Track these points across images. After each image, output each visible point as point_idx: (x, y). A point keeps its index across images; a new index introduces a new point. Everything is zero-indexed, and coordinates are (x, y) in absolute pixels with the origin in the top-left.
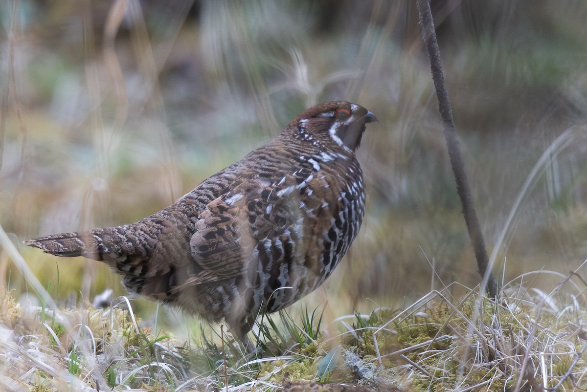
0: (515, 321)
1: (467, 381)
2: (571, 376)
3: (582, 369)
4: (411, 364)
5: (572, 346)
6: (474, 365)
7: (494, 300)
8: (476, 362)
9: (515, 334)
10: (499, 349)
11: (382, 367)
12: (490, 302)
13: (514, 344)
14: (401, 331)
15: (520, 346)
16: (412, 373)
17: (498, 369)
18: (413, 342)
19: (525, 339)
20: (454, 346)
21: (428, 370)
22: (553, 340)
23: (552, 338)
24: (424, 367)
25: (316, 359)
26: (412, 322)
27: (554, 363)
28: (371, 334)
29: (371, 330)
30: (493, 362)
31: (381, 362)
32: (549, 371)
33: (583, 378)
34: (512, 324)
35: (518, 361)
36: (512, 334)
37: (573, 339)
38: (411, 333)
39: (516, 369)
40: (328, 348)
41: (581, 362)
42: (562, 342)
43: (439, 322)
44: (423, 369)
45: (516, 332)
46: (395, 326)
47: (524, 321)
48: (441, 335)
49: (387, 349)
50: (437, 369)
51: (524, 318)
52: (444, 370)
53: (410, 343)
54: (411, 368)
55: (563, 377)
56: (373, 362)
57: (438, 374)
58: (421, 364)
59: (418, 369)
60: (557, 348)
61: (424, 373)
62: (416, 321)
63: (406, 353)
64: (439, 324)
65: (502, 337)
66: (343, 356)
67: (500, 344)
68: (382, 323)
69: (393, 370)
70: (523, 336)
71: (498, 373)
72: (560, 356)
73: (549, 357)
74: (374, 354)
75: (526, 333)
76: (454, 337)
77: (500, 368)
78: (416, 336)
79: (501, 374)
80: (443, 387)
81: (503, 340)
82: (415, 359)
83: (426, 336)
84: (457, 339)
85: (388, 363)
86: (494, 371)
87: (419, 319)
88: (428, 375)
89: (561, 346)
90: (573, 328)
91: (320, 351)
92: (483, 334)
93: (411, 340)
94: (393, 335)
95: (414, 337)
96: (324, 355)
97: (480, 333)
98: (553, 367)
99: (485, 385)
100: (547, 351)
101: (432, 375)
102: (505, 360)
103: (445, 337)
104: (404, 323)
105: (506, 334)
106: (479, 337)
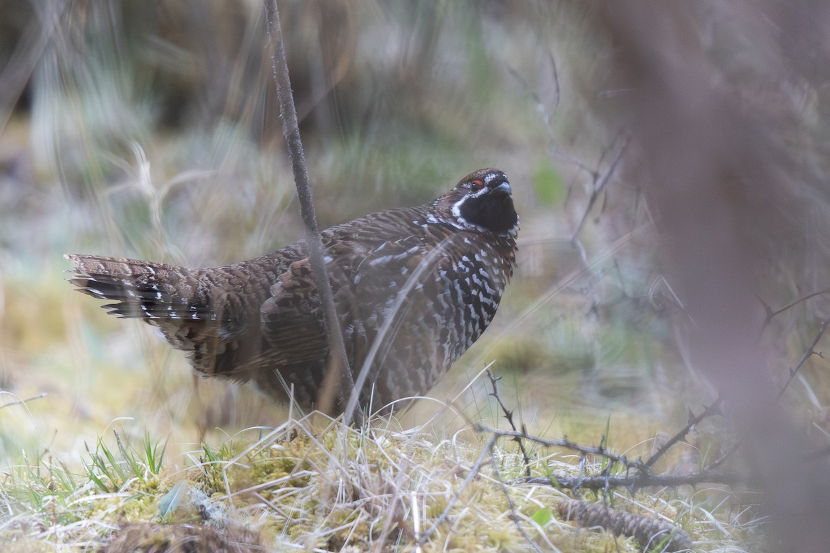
0: (383, 456)
1: (328, 524)
2: (446, 519)
3: (459, 511)
4: (266, 503)
5: (448, 486)
6: (336, 505)
7: (360, 432)
8: (339, 502)
9: (383, 471)
10: (364, 487)
11: (233, 507)
12: (355, 434)
13: (382, 482)
14: (255, 466)
15: (389, 484)
16: (266, 513)
17: (363, 510)
18: (268, 478)
19: (394, 476)
20: (314, 483)
21: (284, 511)
22: (426, 478)
23: (426, 476)
24: (279, 507)
25: (157, 496)
26: (267, 456)
27: (427, 504)
28: (221, 469)
29: (221, 464)
30: (357, 503)
31: (231, 500)
32: (421, 513)
33: (461, 521)
34: (380, 460)
35: (386, 501)
36: (379, 471)
37: (450, 477)
38: (265, 468)
39: (384, 511)
40: (171, 484)
41: (459, 503)
42: (437, 480)
43: (297, 457)
44: (278, 509)
45: (384, 468)
46: (248, 460)
47: (393, 456)
48: (298, 470)
49: (238, 486)
50: (294, 509)
51: (394, 453)
52: (302, 511)
53: (264, 480)
54: (266, 508)
55: (437, 520)
56: (222, 500)
57: (295, 516)
58: (276, 503)
59: (273, 509)
60: (431, 487)
61: (279, 514)
62: (272, 455)
63: (259, 491)
64: (297, 459)
65: (369, 474)
66: (188, 493)
67: (365, 482)
68: (233, 457)
69: (245, 509)
70: (392, 473)
71: (363, 514)
72: (434, 496)
73: (422, 497)
74: (224, 491)
75: (395, 470)
76: (314, 473)
77: (366, 509)
78: (271, 472)
79: (367, 515)
80: (300, 530)
81: (370, 478)
82: (269, 498)
83: (283, 472)
84: (319, 475)
85: (240, 502)
86: (359, 512)
87: (275, 452)
88: (283, 516)
89: (435, 485)
90: (449, 464)
91: (161, 487)
92: (346, 470)
93: (265, 476)
94: (245, 470)
95: (268, 473)
96: (167, 492)
97: (343, 469)
98: (427, 509)
99: (348, 528)
100: (420, 490)
101: (287, 516)
102: (371, 501)
103: (304, 474)
104: (258, 457)
105: (373, 470)
106: (342, 473)
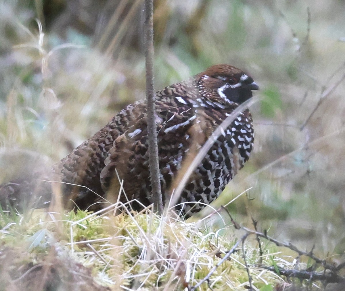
0: (173, 236)
1: (132, 271)
2: (208, 280)
3: (215, 277)
4: (94, 252)
5: (210, 260)
6: (139, 260)
7: (160, 217)
8: (141, 259)
9: (171, 244)
10: (158, 252)
11: (73, 250)
12: (157, 218)
13: (170, 251)
14: (90, 227)
15: (174, 253)
16: (93, 258)
17: (155, 267)
18: (98, 237)
19: (178, 249)
20: (127, 245)
21: (105, 258)
22: (197, 254)
23: (198, 252)
24: (102, 256)
25: (26, 236)
26: (99, 223)
27: (196, 269)
28: (68, 226)
29: (69, 223)
30: (152, 261)
31: (72, 246)
32: (191, 274)
33: (215, 284)
34: (171, 237)
35: (170, 263)
36: (170, 244)
37: (212, 256)
38: (97, 230)
39: (168, 269)
40: (36, 230)
41: (216, 272)
42: (205, 256)
43: (118, 226)
45: (172, 243)
46: (86, 223)
47: (179, 236)
48: (118, 235)
49: (78, 239)
50: (111, 259)
51: (179, 234)
52: (117, 261)
53: (96, 237)
54: (93, 255)
55: (201, 281)
56: (66, 245)
57: (112, 263)
58: (100, 253)
59: (98, 256)
60: (200, 259)
61: (102, 260)
62: (102, 223)
63: (91, 243)
64: (118, 228)
65: (163, 244)
66: (46, 238)
67: (160, 249)
68: (77, 220)
69: (82, 253)
70: (177, 246)
71: (155, 269)
72: (201, 265)
73: (193, 264)
74: (68, 240)
75: (179, 245)
76: (127, 238)
77: (157, 267)
78: (101, 233)
79: (157, 270)
80: (113, 273)
81: (163, 247)
82: (97, 249)
83: (108, 234)
84: (130, 240)
85: (77, 248)
86: (152, 268)
87: (105, 221)
88: (104, 261)
89: (202, 258)
90: (211, 247)
91: (29, 231)
92: (149, 240)
93: (96, 235)
94: (84, 229)
95: (99, 233)
96: (32, 235)
97: (147, 239)
98: (195, 273)
99: (144, 276)
100: (193, 260)
101: (107, 262)
102: (161, 261)
103: (122, 237)
104: (93, 222)
105: (165, 243)
106: (146, 241)
